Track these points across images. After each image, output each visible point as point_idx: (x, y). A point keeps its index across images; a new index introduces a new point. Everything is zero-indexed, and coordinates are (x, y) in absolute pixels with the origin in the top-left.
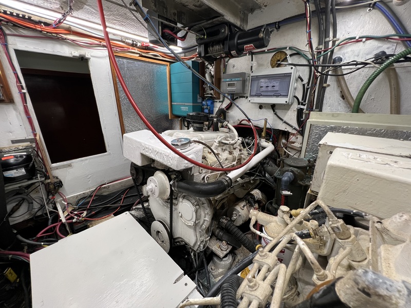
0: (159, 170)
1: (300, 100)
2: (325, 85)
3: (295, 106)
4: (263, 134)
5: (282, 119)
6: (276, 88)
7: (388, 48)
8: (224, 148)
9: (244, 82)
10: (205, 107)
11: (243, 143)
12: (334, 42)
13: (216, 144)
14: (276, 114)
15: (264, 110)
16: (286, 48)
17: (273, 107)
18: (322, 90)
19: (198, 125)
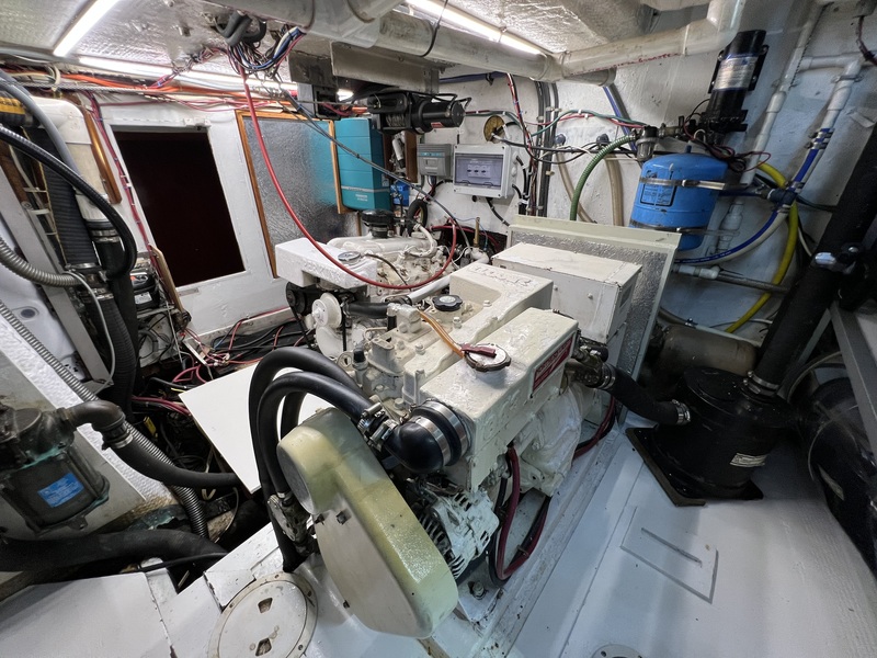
0: (326, 291)
1: (522, 191)
2: (548, 173)
3: (517, 201)
4: (475, 241)
5: (501, 219)
6: (487, 175)
7: (610, 131)
8: (415, 262)
9: (448, 159)
10: (395, 195)
11: (445, 254)
12: (556, 114)
13: (401, 257)
14: (493, 210)
15: (478, 203)
16: (501, 112)
17: (489, 200)
18: (546, 180)
19: (379, 230)
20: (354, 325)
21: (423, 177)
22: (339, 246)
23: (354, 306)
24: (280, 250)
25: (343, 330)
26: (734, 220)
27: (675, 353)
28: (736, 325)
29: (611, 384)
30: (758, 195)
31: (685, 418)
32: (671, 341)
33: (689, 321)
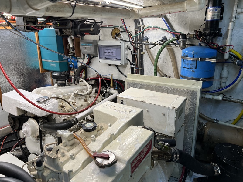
0: (30, 117)
1: (131, 61)
2: (142, 53)
3: (129, 66)
4: (111, 85)
5: (123, 74)
6: (114, 54)
8: (81, 97)
9: (95, 47)
10: (70, 63)
11: (96, 91)
12: (143, 28)
13: (73, 95)
14: (119, 70)
15: (111, 67)
16: (119, 27)
17: (117, 66)
18: (142, 56)
19: (61, 82)
20: (46, 135)
21: (84, 55)
22: (38, 93)
23: (46, 125)
24: (5, 97)
25: (41, 138)
26: (225, 73)
27: (210, 137)
28: (236, 121)
29: (178, 159)
30: (232, 63)
31: (218, 172)
32: (208, 130)
33: (215, 120)
